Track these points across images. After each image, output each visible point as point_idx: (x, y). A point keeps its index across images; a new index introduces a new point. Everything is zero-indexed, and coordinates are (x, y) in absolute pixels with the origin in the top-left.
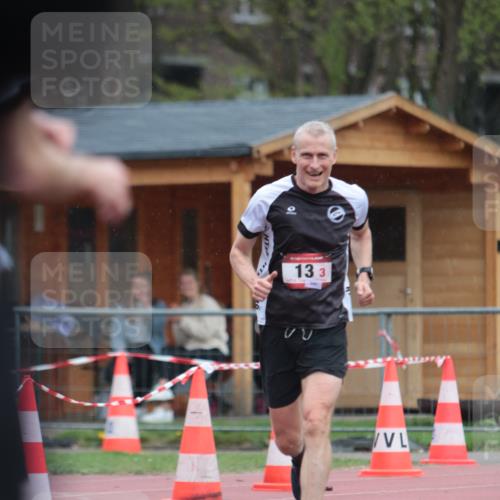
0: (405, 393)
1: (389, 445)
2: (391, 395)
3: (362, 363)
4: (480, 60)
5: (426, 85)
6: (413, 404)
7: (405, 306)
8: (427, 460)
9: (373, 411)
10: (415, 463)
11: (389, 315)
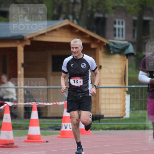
1: (66, 128)
3: (58, 103)
4: (94, 10)
5: (78, 17)
9: (61, 118)
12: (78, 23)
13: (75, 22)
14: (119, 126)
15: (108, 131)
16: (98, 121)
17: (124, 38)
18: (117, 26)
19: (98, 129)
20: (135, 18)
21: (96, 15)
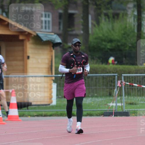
8: (7, 120)
12: (7, 16)
13: (4, 14)
14: (46, 113)
15: (36, 118)
16: (26, 108)
17: (51, 30)
19: (27, 116)
20: (61, 11)
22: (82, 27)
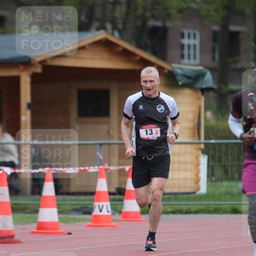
0: (109, 184)
1: (101, 211)
2: (102, 186)
3: (87, 168)
4: (148, 14)
5: (120, 26)
6: (113, 190)
7: (109, 139)
8: (120, 219)
9: (93, 193)
10: (114, 220)
11: (101, 145)
12: (122, 37)
13: (117, 34)
14: (188, 207)
15: (171, 216)
17: (197, 62)
18: (185, 41)
20: (216, 28)
21: (151, 23)
22: (252, 56)
